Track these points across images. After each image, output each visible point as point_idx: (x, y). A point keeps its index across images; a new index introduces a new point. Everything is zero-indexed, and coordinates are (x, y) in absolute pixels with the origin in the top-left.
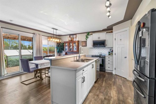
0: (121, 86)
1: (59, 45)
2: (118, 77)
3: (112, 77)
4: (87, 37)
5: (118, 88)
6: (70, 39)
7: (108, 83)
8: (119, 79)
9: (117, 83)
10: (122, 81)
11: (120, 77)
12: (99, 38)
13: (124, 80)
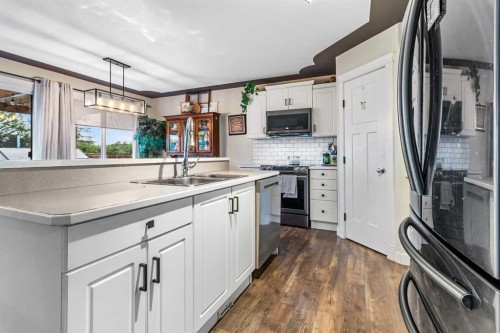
0: (360, 288)
1: (149, 128)
2: (355, 248)
3: (333, 250)
4: (246, 100)
5: (346, 298)
6: (186, 107)
7: (310, 276)
8: (356, 258)
9: (348, 275)
10: (367, 263)
11: (363, 249)
12: (288, 101)
13: (375, 263)
